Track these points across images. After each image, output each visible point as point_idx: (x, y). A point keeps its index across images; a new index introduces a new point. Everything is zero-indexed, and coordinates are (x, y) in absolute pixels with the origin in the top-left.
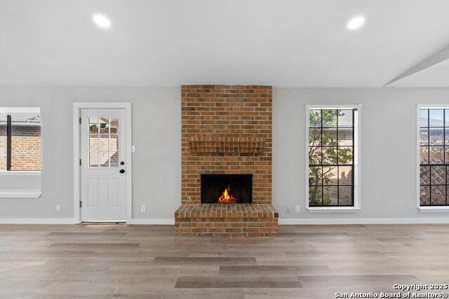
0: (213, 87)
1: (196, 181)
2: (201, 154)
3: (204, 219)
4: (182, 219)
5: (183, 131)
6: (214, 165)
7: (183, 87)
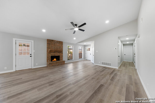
0: (53, 40)
1: (50, 57)
2: (51, 52)
3: (54, 63)
4: (50, 64)
5: (47, 48)
6: (53, 54)
7: (47, 39)
